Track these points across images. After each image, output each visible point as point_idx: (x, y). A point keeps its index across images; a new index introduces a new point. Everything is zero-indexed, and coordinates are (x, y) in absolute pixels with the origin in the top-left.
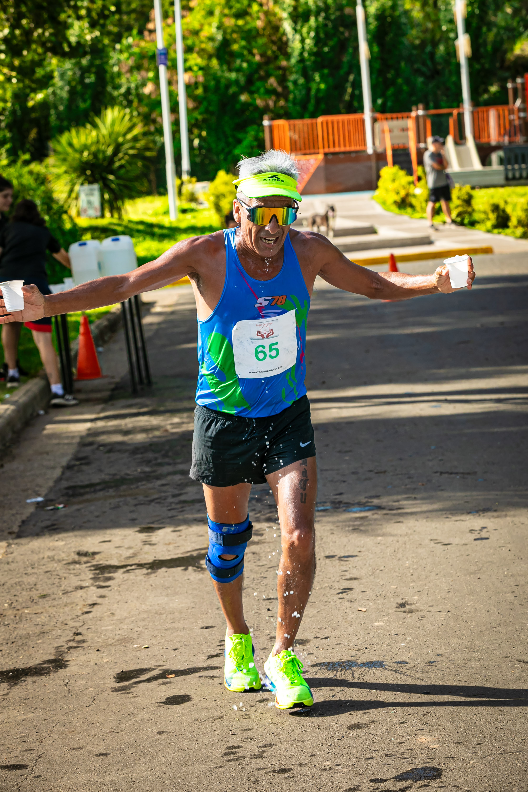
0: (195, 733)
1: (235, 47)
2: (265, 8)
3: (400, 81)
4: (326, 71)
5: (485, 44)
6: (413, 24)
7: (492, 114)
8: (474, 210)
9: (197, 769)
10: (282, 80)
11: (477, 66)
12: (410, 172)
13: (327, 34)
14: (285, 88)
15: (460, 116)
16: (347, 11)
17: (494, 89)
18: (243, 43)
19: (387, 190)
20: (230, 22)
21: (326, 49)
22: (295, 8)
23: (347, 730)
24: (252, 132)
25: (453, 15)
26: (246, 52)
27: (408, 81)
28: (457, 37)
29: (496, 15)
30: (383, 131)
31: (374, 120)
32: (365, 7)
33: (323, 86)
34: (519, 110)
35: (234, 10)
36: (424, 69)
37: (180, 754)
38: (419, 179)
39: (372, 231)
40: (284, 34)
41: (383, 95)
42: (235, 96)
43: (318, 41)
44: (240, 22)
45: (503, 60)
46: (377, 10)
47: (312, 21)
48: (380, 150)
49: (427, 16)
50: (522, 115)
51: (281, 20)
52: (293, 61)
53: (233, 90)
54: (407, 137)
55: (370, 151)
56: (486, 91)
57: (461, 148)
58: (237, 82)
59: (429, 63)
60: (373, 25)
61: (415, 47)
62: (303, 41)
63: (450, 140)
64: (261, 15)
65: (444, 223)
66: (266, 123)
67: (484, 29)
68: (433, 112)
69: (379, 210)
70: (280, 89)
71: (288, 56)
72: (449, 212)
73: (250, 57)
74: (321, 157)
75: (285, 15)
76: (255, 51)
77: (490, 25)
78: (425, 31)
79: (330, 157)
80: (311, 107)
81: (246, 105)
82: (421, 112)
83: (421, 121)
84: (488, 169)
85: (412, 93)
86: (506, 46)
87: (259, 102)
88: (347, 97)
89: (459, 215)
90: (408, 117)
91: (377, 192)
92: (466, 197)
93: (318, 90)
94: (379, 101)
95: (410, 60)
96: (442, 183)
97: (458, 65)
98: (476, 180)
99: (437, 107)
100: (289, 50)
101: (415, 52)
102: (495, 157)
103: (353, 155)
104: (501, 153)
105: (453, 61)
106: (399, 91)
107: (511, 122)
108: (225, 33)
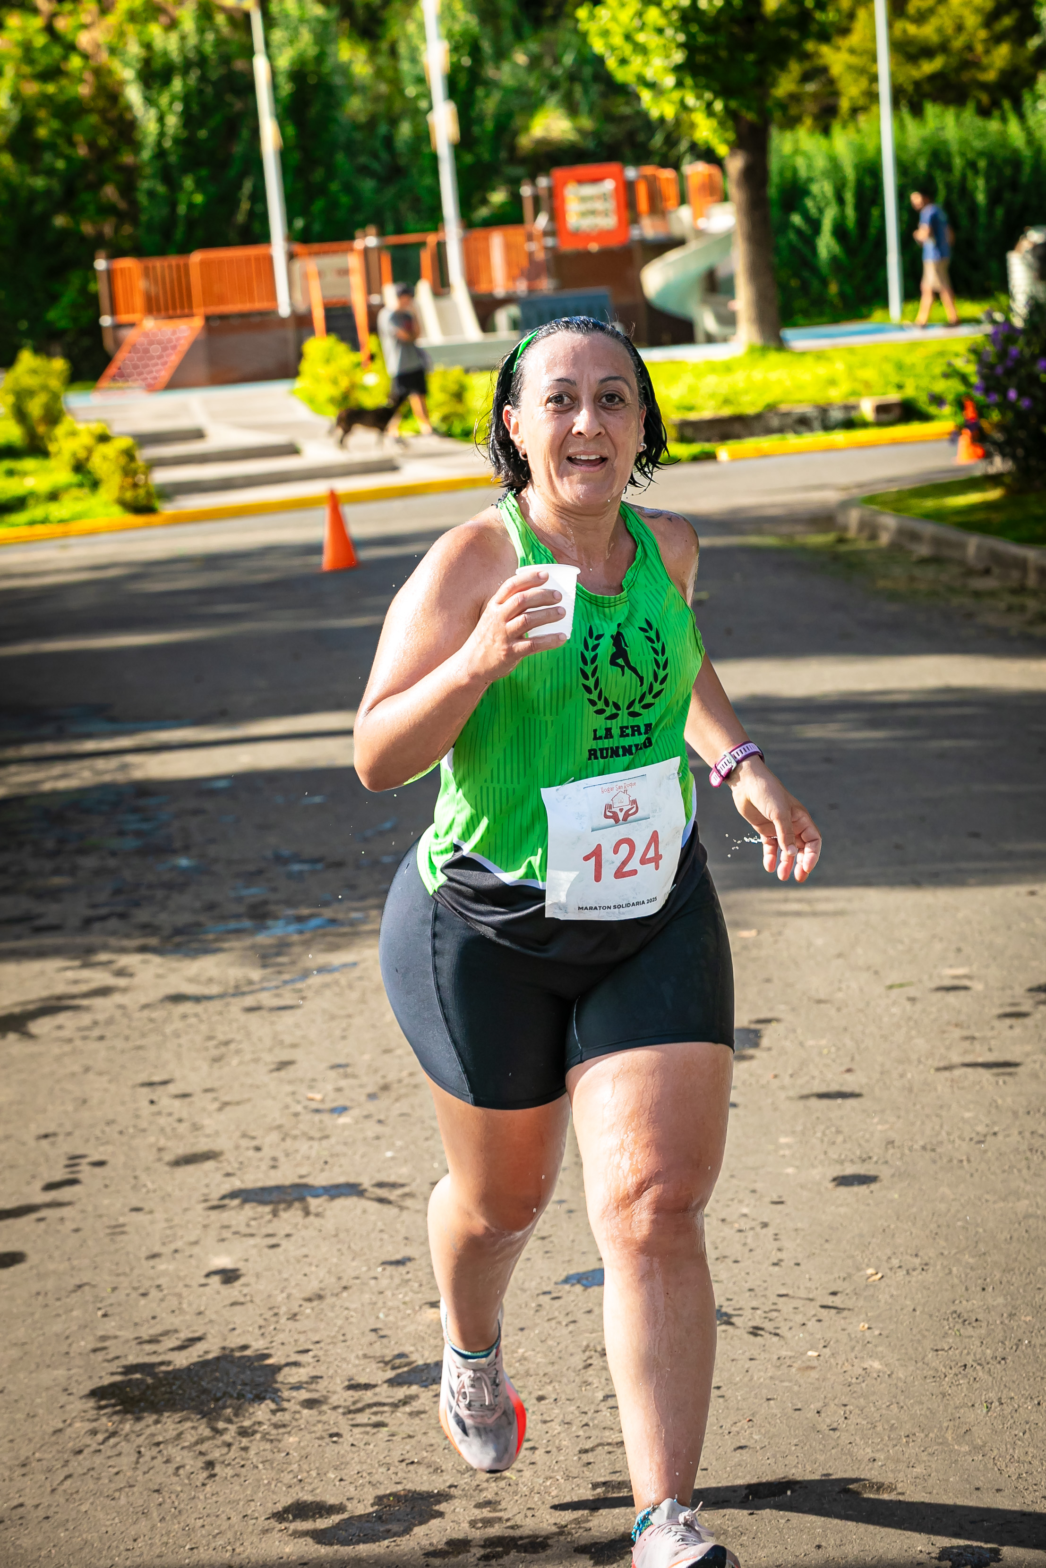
0: (37, 1316)
1: (42, 132)
2: (92, 63)
3: (334, 186)
4: (204, 172)
5: (481, 120)
6: (354, 88)
7: (497, 241)
8: (468, 412)
9: (46, 1377)
10: (128, 189)
11: (468, 159)
12: (355, 345)
13: (203, 106)
14: (133, 203)
15: (441, 248)
16: (239, 65)
17: (498, 197)
18: (55, 124)
19: (317, 379)
20: (32, 89)
21: (203, 134)
22: (147, 62)
23: (301, 1302)
24: (75, 279)
25: (423, 69)
26: (60, 141)
27: (348, 188)
28: (431, 108)
29: (498, 68)
30: (305, 276)
31: (291, 257)
32: (270, 57)
33: (199, 199)
34: (546, 234)
35: (39, 68)
36: (375, 166)
37: (14, 1353)
38: (372, 357)
39: (292, 450)
40: (129, 108)
41: (304, 212)
42: (45, 219)
43: (188, 119)
44: (51, 88)
45: (512, 148)
46: (293, 64)
47: (177, 85)
48: (302, 308)
49: (379, 73)
50: (550, 242)
51: (122, 83)
52: (146, 154)
53: (39, 208)
54: (348, 286)
55: (284, 310)
56: (484, 202)
57: (444, 303)
58: (48, 193)
59: (384, 155)
60: (286, 88)
61: (357, 127)
62: (161, 119)
63: (424, 289)
64: (88, 76)
65: (418, 433)
66: (101, 264)
67: (480, 92)
68: (394, 239)
69: (302, 413)
70: (122, 205)
71: (136, 146)
72: (426, 413)
73: (68, 151)
74: (198, 322)
75: (128, 74)
76: (79, 138)
77: (490, 84)
78: (377, 98)
79: (216, 324)
80: (179, 234)
81: (65, 234)
82: (372, 241)
83: (373, 257)
84: (491, 338)
85: (356, 207)
86: (518, 121)
87: (87, 228)
88: (241, 217)
89: (445, 419)
90: (352, 250)
91: (300, 384)
92: (454, 387)
93: (191, 206)
94: (299, 223)
95: (351, 149)
96: (413, 365)
97: (434, 159)
98: (472, 359)
99: (400, 230)
100: (139, 137)
101: (358, 136)
102: (502, 317)
103: (257, 319)
104: (514, 311)
105: (426, 150)
106: (333, 205)
107: (531, 255)
108: (24, 107)
